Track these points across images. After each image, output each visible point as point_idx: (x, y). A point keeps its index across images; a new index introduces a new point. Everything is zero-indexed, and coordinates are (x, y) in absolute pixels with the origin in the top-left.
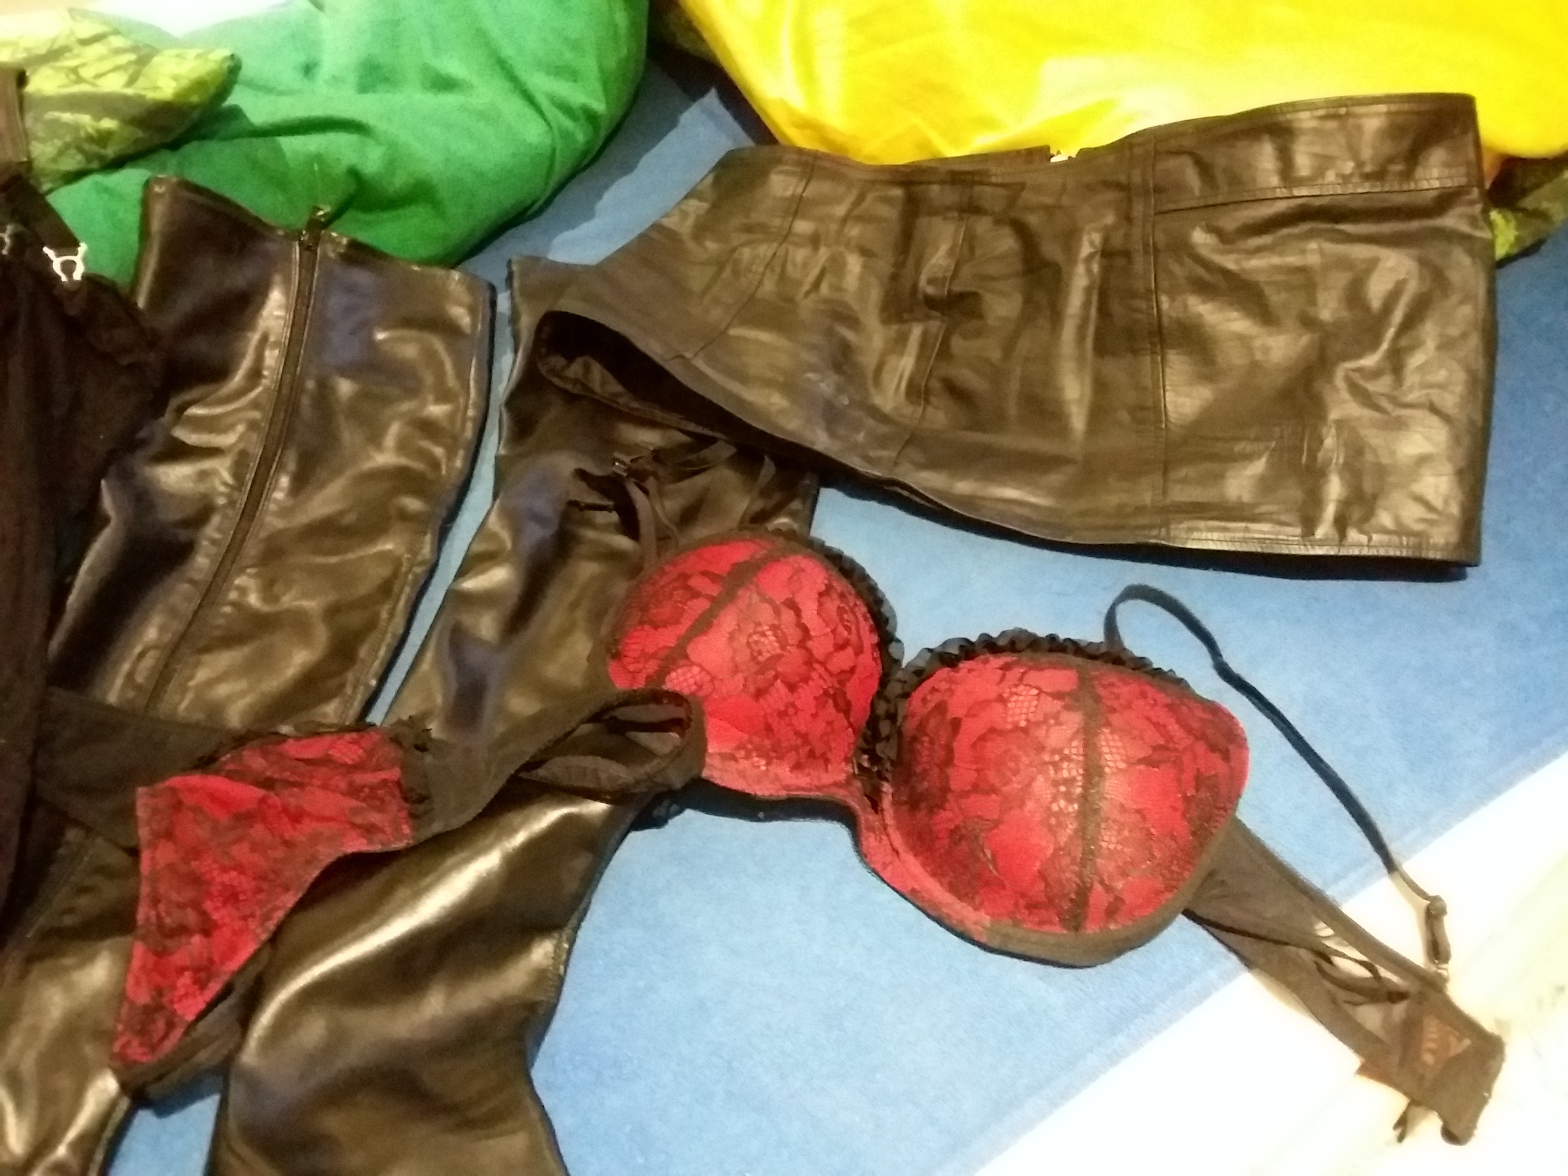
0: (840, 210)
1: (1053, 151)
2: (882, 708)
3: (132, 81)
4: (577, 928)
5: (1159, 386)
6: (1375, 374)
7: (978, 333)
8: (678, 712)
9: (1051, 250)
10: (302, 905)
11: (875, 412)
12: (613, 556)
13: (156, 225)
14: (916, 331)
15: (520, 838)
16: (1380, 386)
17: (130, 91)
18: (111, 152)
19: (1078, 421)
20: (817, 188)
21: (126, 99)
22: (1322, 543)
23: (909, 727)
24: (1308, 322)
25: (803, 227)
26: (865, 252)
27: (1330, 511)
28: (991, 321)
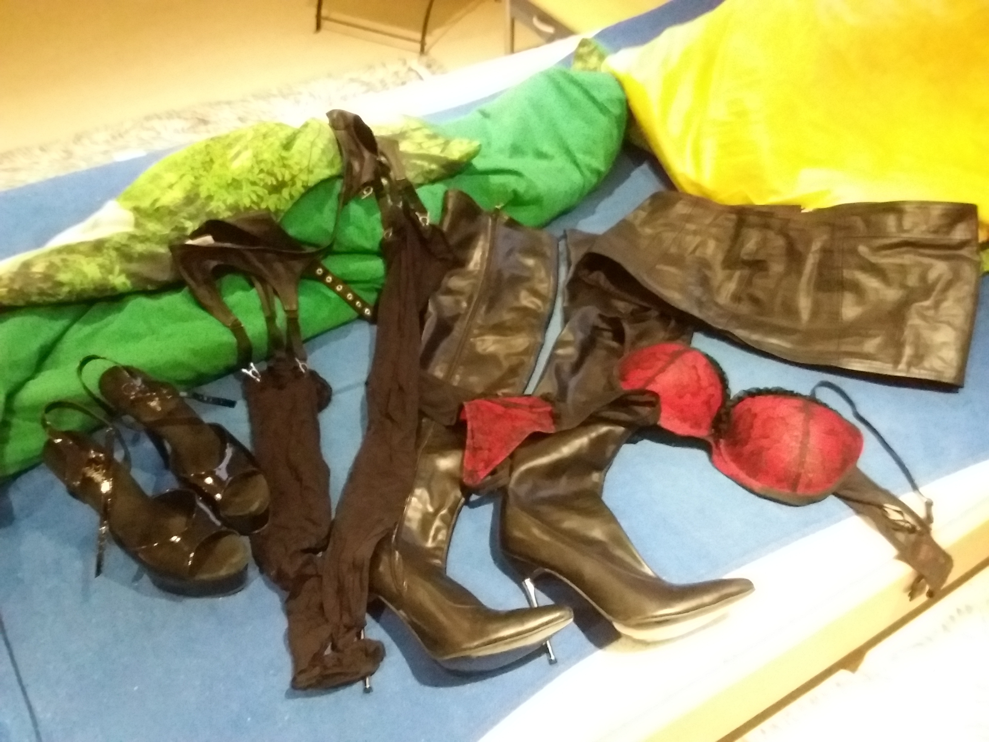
0: (708, 221)
1: (802, 208)
2: (723, 411)
3: (442, 151)
4: (607, 471)
5: (839, 305)
6: (928, 308)
7: (767, 277)
8: (653, 399)
9: (800, 247)
10: (521, 446)
11: (717, 304)
12: (611, 350)
13: (450, 206)
14: (737, 274)
15: (593, 435)
16: (931, 313)
17: (442, 155)
18: (433, 177)
19: (805, 315)
20: (699, 211)
21: (440, 157)
22: (900, 371)
23: (734, 418)
24: (903, 286)
25: (691, 227)
26: (717, 239)
27: (905, 359)
28: (770, 273)
